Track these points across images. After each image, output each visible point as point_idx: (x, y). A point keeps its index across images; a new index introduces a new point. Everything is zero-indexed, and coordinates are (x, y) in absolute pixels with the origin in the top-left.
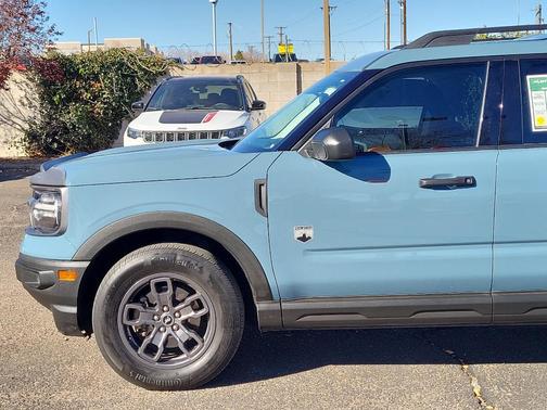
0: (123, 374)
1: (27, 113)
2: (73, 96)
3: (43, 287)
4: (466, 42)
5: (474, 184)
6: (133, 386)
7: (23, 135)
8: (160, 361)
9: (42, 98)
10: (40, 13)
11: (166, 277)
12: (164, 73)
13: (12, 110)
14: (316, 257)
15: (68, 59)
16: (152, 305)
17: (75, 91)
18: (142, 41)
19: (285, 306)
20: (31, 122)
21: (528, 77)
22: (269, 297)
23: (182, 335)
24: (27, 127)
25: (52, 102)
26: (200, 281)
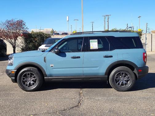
0: (22, 89)
1: (22, 45)
2: (31, 41)
3: (9, 74)
4: (81, 34)
5: (80, 58)
6: (24, 91)
7: (21, 49)
8: (28, 87)
9: (25, 42)
10: (24, 25)
11: (29, 73)
12: (50, 37)
13: (19, 44)
14: (54, 69)
15: (30, 34)
16: (27, 77)
17: (32, 40)
18: (52, 29)
19: (49, 78)
20: (23, 47)
21: (90, 40)
22: (46, 76)
23: (32, 82)
24: (22, 47)
25: (27, 43)
26: (35, 73)
